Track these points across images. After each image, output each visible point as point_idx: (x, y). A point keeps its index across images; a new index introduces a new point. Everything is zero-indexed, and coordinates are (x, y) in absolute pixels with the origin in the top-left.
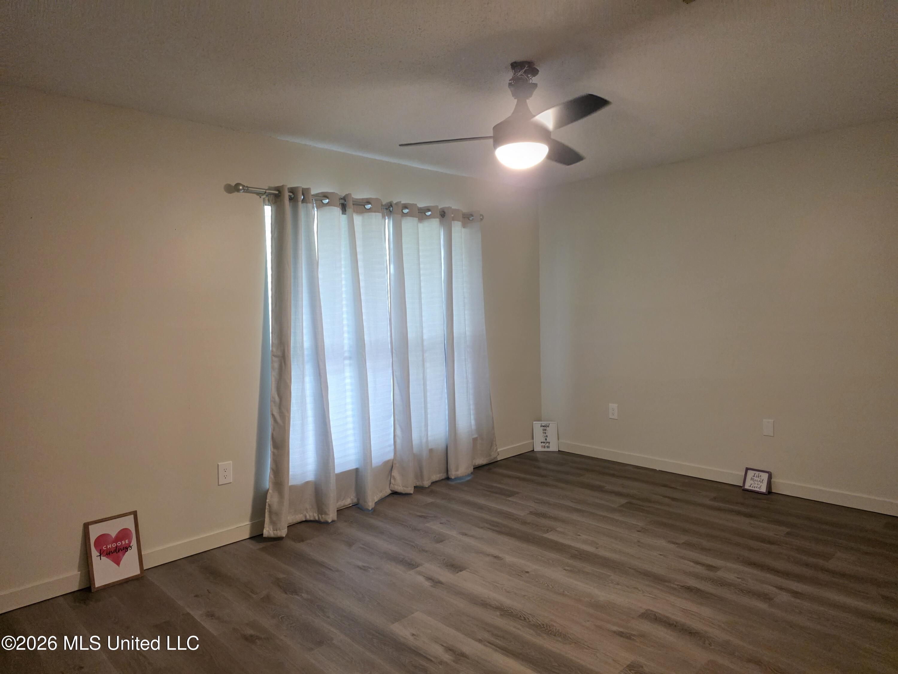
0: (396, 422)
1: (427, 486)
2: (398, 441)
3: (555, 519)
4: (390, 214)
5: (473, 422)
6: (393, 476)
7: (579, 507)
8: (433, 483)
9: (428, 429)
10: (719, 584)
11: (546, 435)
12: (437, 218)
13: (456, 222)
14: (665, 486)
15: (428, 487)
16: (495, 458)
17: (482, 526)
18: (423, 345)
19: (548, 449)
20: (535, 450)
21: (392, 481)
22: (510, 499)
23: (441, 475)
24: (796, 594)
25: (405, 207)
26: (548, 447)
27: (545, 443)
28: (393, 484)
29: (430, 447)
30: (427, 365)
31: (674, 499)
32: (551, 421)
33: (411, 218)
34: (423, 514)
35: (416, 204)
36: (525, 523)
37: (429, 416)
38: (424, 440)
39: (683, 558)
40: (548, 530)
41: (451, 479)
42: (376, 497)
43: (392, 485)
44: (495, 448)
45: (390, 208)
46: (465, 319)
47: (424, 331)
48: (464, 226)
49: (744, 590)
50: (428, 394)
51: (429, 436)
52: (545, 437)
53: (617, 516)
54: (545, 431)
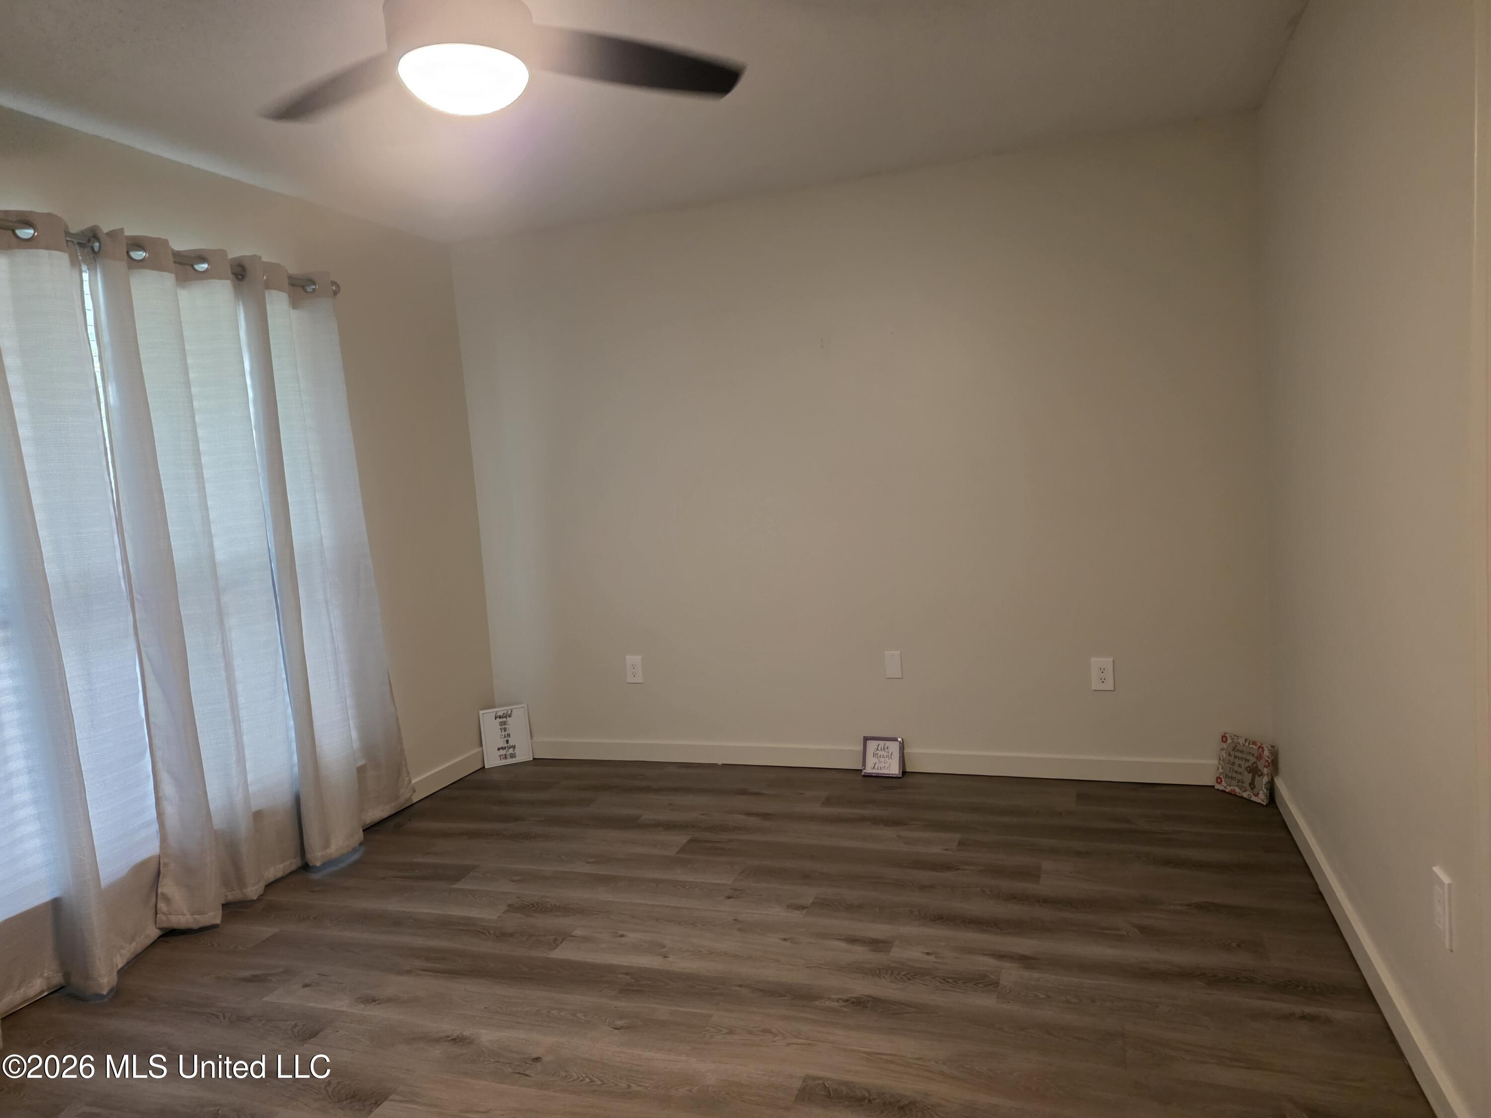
0: (160, 765)
1: (255, 898)
2: (170, 810)
3: (565, 910)
4: (95, 260)
5: (354, 734)
6: (163, 894)
7: (602, 871)
8: (269, 886)
9: (245, 768)
10: (904, 975)
11: (506, 733)
12: (227, 279)
13: (274, 293)
14: (743, 792)
15: (259, 899)
16: (407, 800)
17: (408, 968)
18: (216, 574)
19: (514, 759)
20: (486, 767)
21: (162, 906)
22: (457, 886)
23: (288, 863)
24: (1027, 961)
25: (137, 244)
26: (513, 756)
27: (505, 748)
28: (164, 914)
29: (254, 809)
30: (232, 621)
31: (766, 816)
32: (515, 704)
33: (156, 273)
34: (257, 972)
35: (166, 242)
36: (503, 936)
37: (246, 738)
38: (239, 797)
39: (825, 936)
40: (556, 939)
41: (314, 867)
42: (118, 956)
43: (161, 915)
44: (407, 779)
45: (94, 243)
46: (317, 512)
47: (216, 544)
48: (295, 304)
49: (950, 978)
50: (240, 688)
51: (249, 783)
52: (505, 736)
53: (680, 875)
54: (503, 727)
